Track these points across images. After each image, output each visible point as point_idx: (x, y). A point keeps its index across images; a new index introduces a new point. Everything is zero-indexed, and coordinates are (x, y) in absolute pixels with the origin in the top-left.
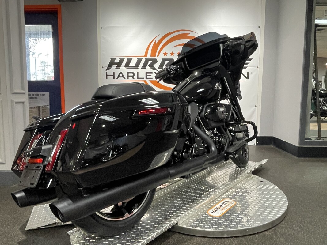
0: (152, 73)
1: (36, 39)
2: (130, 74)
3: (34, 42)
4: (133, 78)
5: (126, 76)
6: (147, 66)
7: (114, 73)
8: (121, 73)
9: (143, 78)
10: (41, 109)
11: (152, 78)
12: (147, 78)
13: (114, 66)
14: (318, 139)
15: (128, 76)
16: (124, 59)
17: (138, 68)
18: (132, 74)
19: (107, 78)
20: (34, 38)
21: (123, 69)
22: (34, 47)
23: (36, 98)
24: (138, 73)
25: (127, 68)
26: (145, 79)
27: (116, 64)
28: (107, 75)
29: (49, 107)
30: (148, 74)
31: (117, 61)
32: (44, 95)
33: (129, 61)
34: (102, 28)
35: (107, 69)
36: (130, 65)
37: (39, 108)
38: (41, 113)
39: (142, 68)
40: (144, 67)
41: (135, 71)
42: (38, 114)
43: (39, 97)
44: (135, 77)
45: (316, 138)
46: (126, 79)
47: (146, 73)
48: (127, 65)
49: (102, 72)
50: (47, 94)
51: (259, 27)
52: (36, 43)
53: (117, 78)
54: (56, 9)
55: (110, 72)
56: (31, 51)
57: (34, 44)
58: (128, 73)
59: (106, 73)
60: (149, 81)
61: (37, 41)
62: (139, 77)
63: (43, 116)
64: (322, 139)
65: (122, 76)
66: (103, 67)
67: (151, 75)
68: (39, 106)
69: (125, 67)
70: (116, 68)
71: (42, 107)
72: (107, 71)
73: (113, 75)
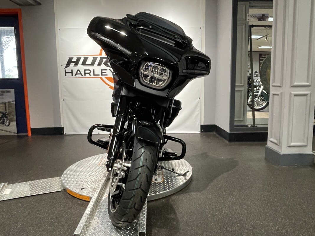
0: (106, 70)
1: (9, 37)
2: (87, 72)
3: (7, 40)
4: (90, 75)
5: (83, 73)
6: (102, 64)
7: (72, 70)
8: (78, 70)
9: (99, 75)
10: (7, 104)
11: (107, 75)
12: (102, 75)
13: (72, 65)
14: (253, 126)
15: (85, 73)
16: (81, 58)
17: (94, 66)
18: (89, 72)
19: (66, 75)
20: (7, 37)
21: (80, 66)
22: (7, 45)
23: (2, 95)
24: (94, 70)
25: (84, 66)
26: (101, 76)
27: (73, 62)
28: (66, 73)
29: (14, 102)
30: (103, 71)
31: (74, 60)
32: (9, 92)
33: (86, 59)
34: (59, 30)
35: (66, 67)
36: (86, 63)
37: (5, 104)
38: (7, 108)
39: (97, 66)
40: (100, 64)
41: (91, 68)
42: (5, 109)
43: (5, 94)
44: (92, 74)
45: (250, 125)
46: (84, 76)
47: (102, 70)
48: (84, 63)
49: (61, 70)
50: (13, 91)
51: (200, 28)
52: (10, 41)
53: (75, 75)
54: (17, 13)
55: (69, 70)
56: (4, 48)
57: (7, 43)
58: (85, 70)
59: (65, 70)
60: (105, 77)
61: (10, 39)
62: (95, 74)
63: (9, 111)
64: (256, 125)
65: (80, 73)
66: (62, 66)
67: (105, 72)
68: (5, 102)
69: (82, 65)
70: (74, 66)
71: (8, 102)
72: (65, 69)
73: (72, 73)
